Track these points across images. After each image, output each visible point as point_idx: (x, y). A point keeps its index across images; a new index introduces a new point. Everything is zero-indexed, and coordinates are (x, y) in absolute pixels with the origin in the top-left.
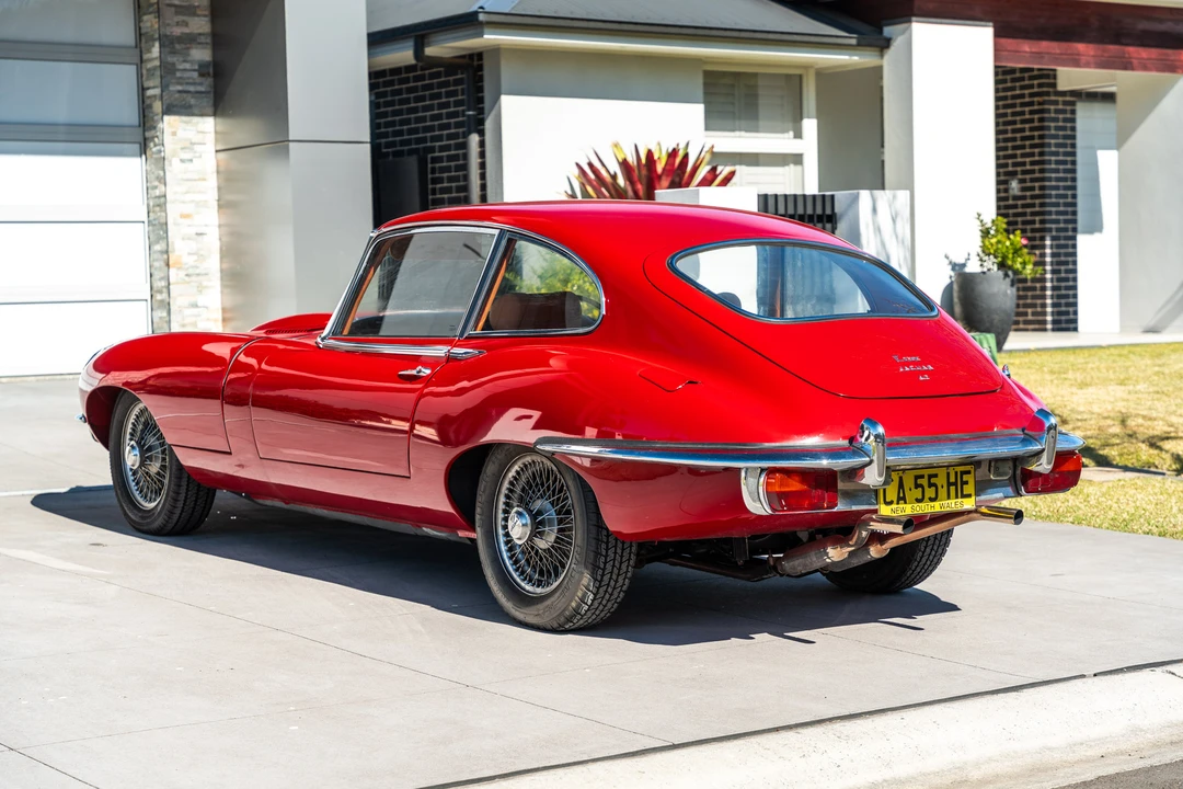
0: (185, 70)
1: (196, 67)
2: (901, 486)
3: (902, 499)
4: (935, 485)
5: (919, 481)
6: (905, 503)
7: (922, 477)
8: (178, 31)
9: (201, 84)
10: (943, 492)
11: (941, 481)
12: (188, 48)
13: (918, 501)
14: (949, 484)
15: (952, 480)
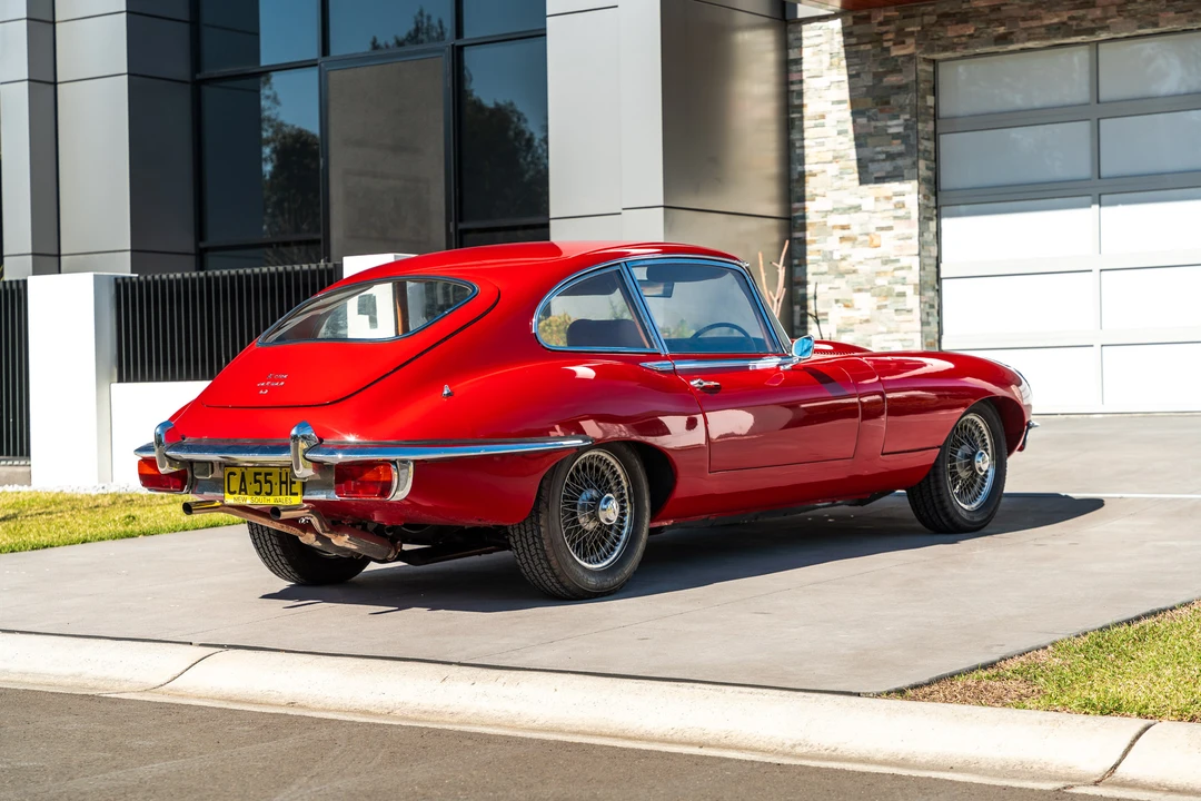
2: (243, 479)
3: (243, 490)
4: (270, 482)
5: (258, 477)
6: (246, 494)
7: (260, 474)
10: (276, 488)
11: (275, 479)
13: (258, 494)
14: (281, 483)
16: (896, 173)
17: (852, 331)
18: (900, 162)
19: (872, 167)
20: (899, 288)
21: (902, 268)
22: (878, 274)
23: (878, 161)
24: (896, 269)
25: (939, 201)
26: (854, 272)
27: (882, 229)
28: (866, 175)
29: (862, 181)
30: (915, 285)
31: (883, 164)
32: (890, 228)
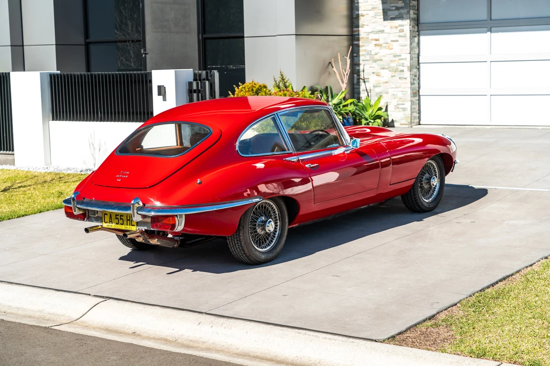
2: (111, 217)
3: (111, 221)
4: (122, 219)
5: (117, 217)
6: (112, 223)
7: (118, 215)
10: (125, 222)
11: (124, 218)
13: (117, 224)
15: (128, 219)
16: (400, 16)
17: (380, 86)
18: (402, 11)
19: (389, 13)
20: (401, 68)
21: (402, 59)
22: (392, 61)
23: (392, 10)
24: (400, 60)
25: (419, 28)
26: (381, 60)
27: (393, 41)
28: (386, 16)
29: (385, 19)
30: (408, 67)
31: (394, 12)
32: (397, 41)
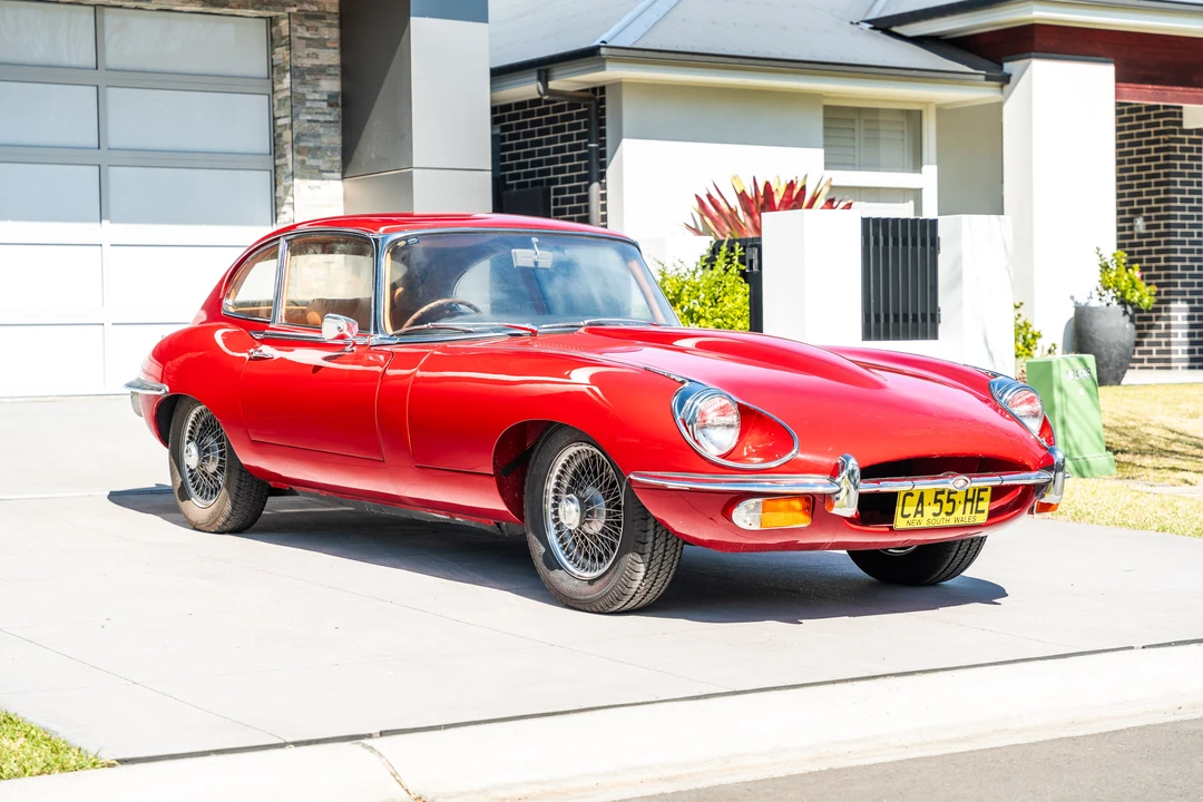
0: (315, 100)
1: (326, 98)
8: (308, 63)
9: (330, 114)
12: (318, 79)
